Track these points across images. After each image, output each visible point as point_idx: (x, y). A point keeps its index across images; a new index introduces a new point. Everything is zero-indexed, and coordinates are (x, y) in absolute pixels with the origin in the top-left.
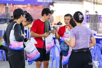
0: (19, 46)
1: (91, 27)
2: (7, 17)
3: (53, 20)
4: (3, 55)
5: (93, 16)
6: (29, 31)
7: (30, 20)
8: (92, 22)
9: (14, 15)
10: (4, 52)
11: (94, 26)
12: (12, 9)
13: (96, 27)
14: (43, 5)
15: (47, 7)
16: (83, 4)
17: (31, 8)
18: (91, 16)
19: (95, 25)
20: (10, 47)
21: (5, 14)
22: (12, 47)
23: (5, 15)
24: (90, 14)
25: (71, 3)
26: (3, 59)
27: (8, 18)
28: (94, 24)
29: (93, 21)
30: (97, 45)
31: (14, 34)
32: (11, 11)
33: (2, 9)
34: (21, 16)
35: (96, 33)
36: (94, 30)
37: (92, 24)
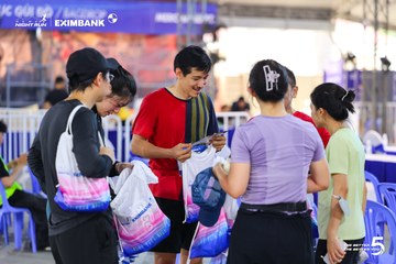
0: (93, 194)
1: (364, 120)
2: (40, 80)
3: (216, 91)
4: (22, 227)
5: (373, 77)
6: (124, 133)
7: (125, 89)
8: (367, 99)
9: (71, 74)
10: (27, 216)
11: (377, 116)
12: (59, 50)
13: (384, 117)
14: (178, 34)
15: (192, 40)
16: (332, 28)
17: (131, 45)
18: (362, 76)
19: (380, 112)
20: (58, 198)
21: (30, 69)
22: (67, 200)
23: (28, 74)
24: (360, 67)
25: (286, 27)
26: (23, 245)
27: (43, 84)
28: (377, 109)
29: (373, 96)
30: (390, 190)
31: (73, 151)
32: (56, 57)
33: (20, 50)
34: (99, 76)
35: (384, 140)
36: (377, 130)
37: (367, 108)
